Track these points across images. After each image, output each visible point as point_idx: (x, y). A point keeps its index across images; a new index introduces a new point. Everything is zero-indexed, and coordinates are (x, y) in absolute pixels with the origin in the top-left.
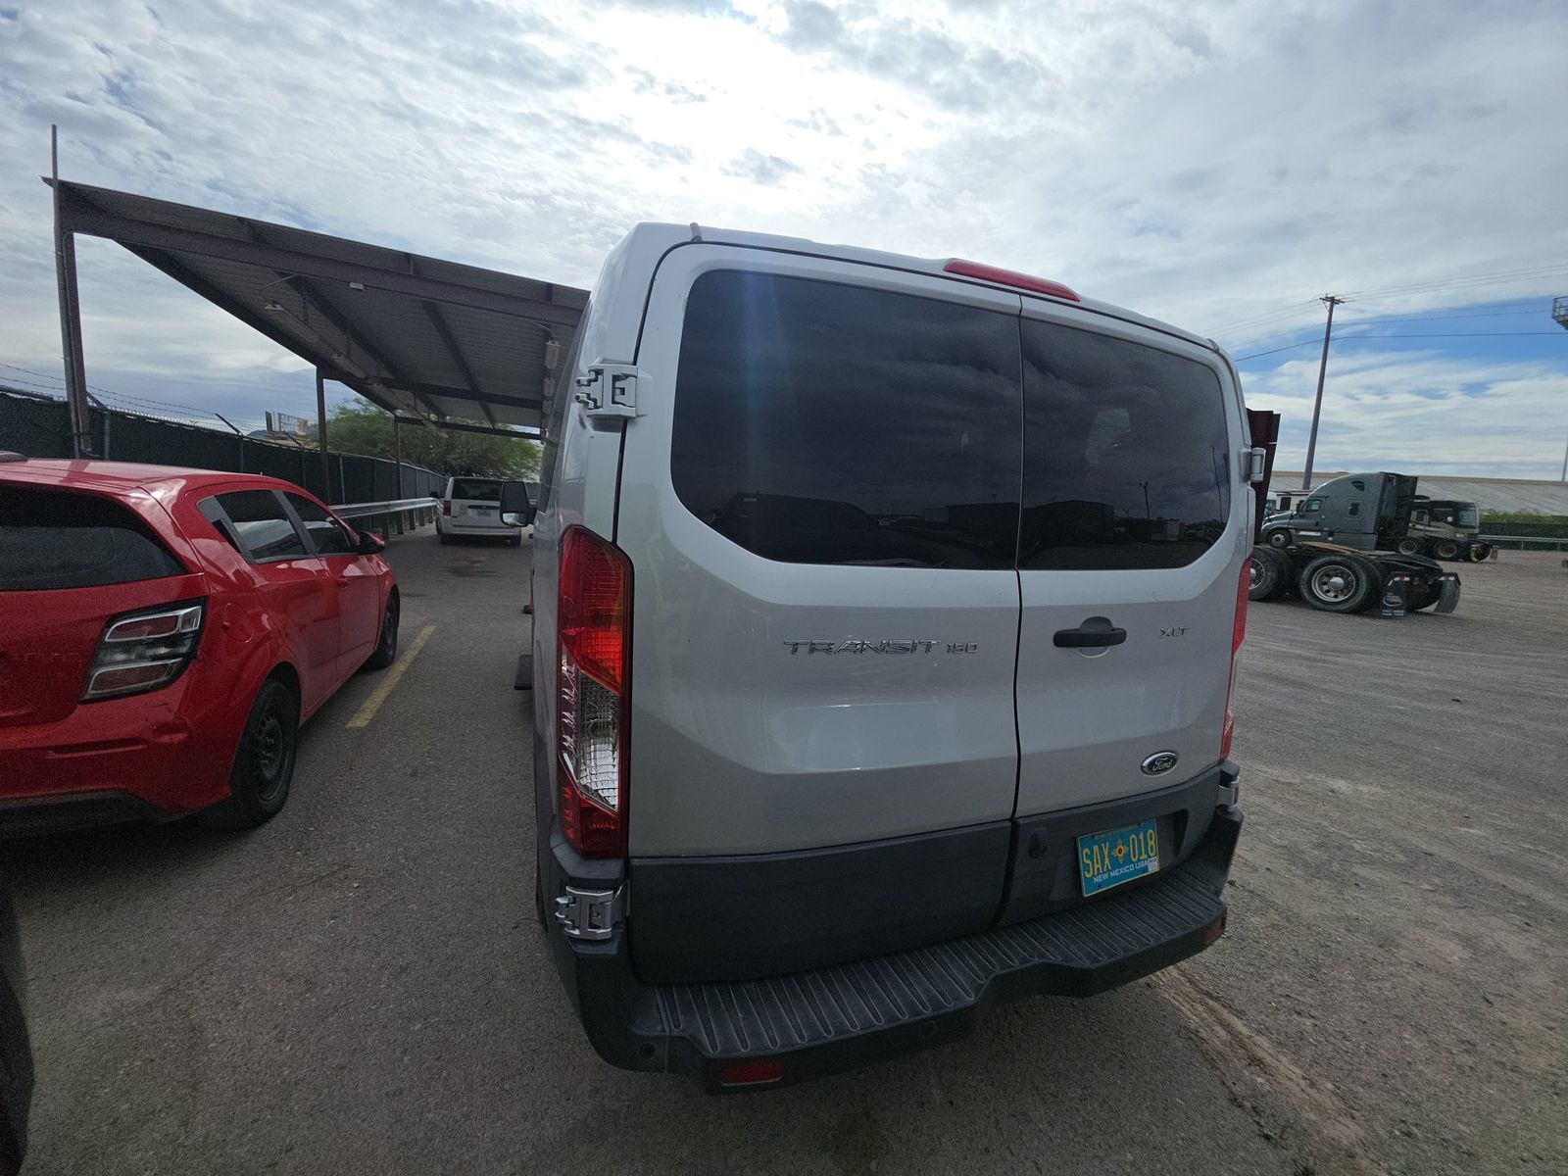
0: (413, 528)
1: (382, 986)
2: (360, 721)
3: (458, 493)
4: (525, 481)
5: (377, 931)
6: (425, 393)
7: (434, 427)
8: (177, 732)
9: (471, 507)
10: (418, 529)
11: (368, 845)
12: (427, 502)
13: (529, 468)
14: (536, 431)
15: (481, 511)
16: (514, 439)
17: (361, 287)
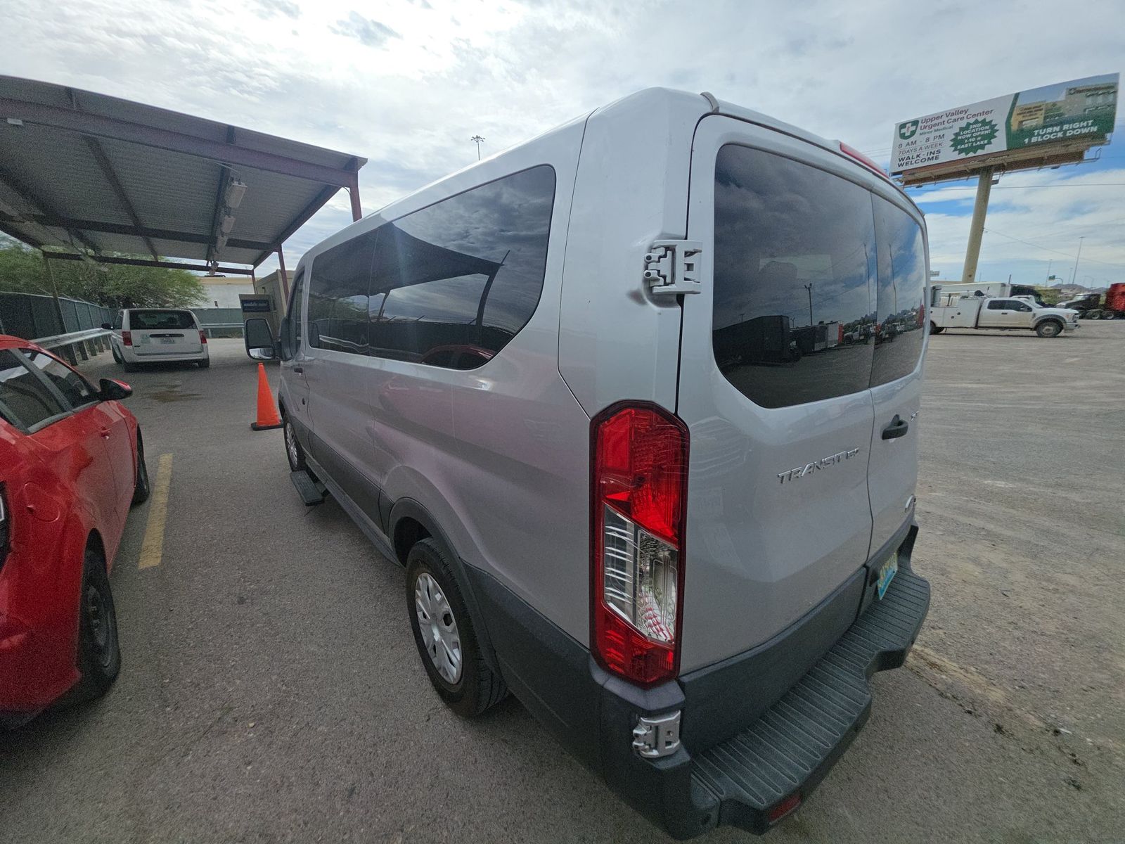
0: (85, 358)
1: (341, 814)
2: (150, 559)
3: (136, 323)
4: (189, 307)
5: (301, 763)
6: (78, 227)
7: (93, 262)
8: (16, 633)
9: (152, 336)
10: (92, 359)
11: (238, 682)
12: (95, 333)
13: (193, 295)
14: (203, 263)
15: (165, 339)
16: (170, 270)
17: (20, 122)
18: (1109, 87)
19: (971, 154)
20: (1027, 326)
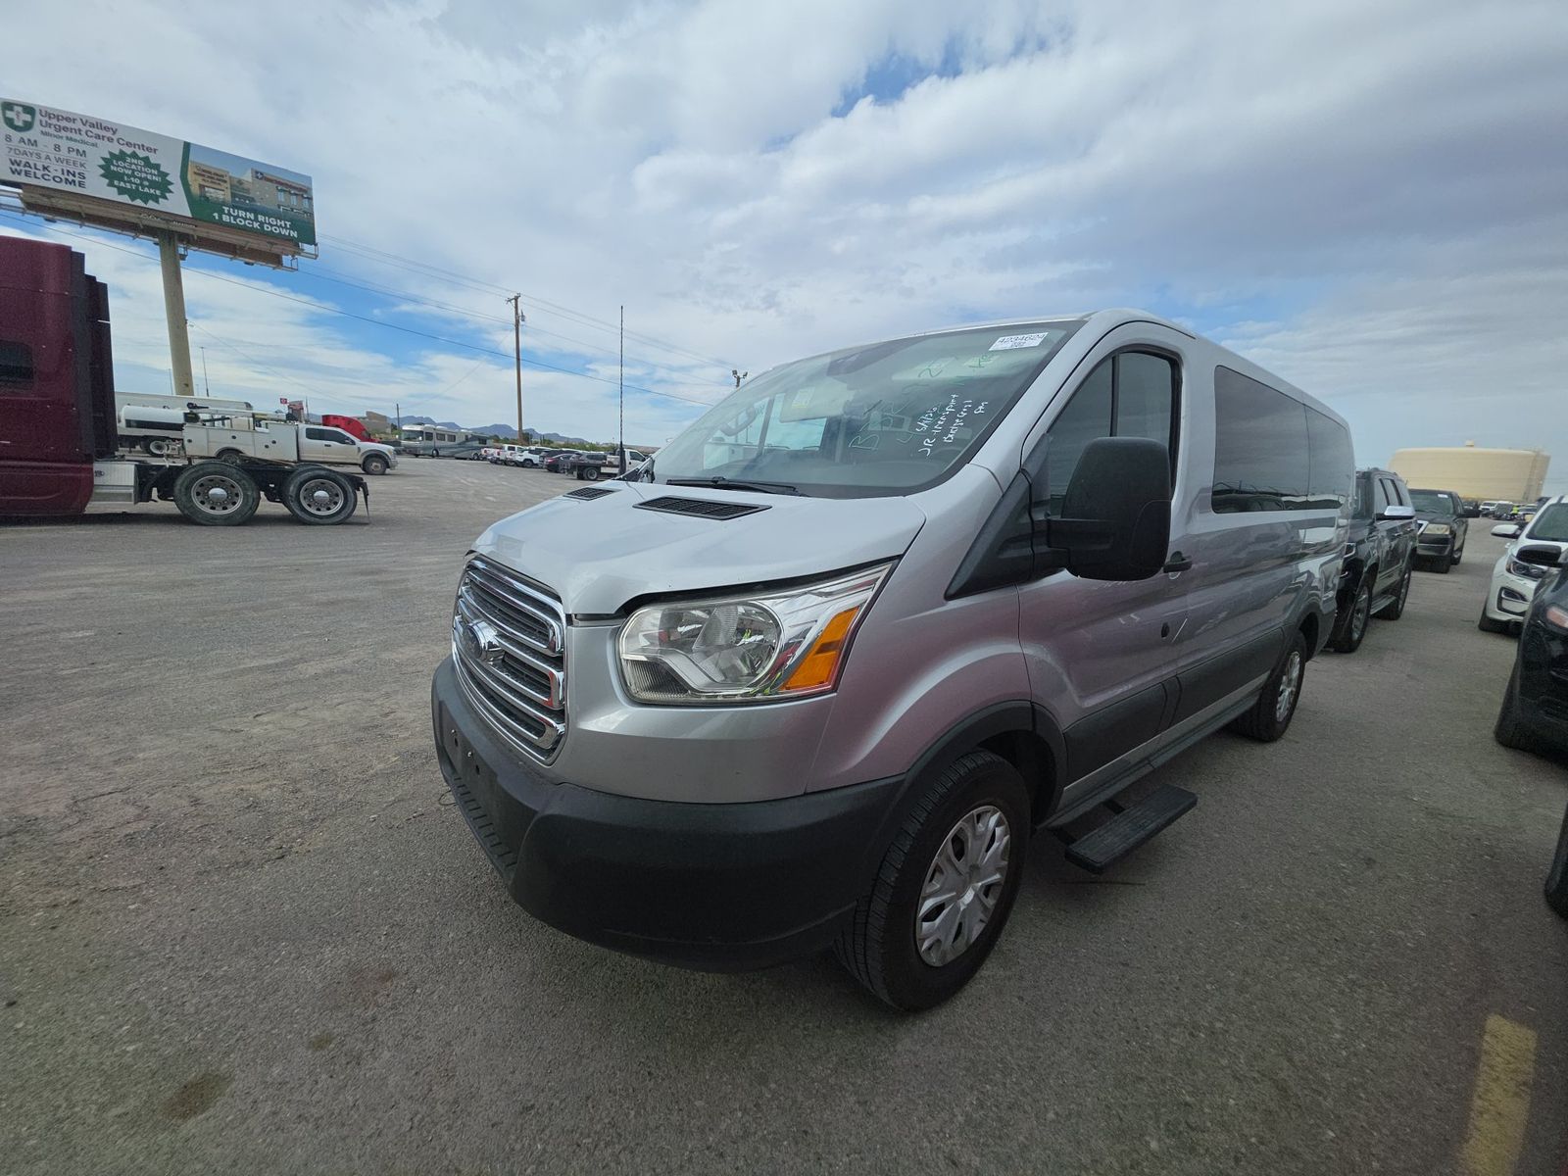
18: (301, 190)
19: (139, 202)
20: (355, 461)
